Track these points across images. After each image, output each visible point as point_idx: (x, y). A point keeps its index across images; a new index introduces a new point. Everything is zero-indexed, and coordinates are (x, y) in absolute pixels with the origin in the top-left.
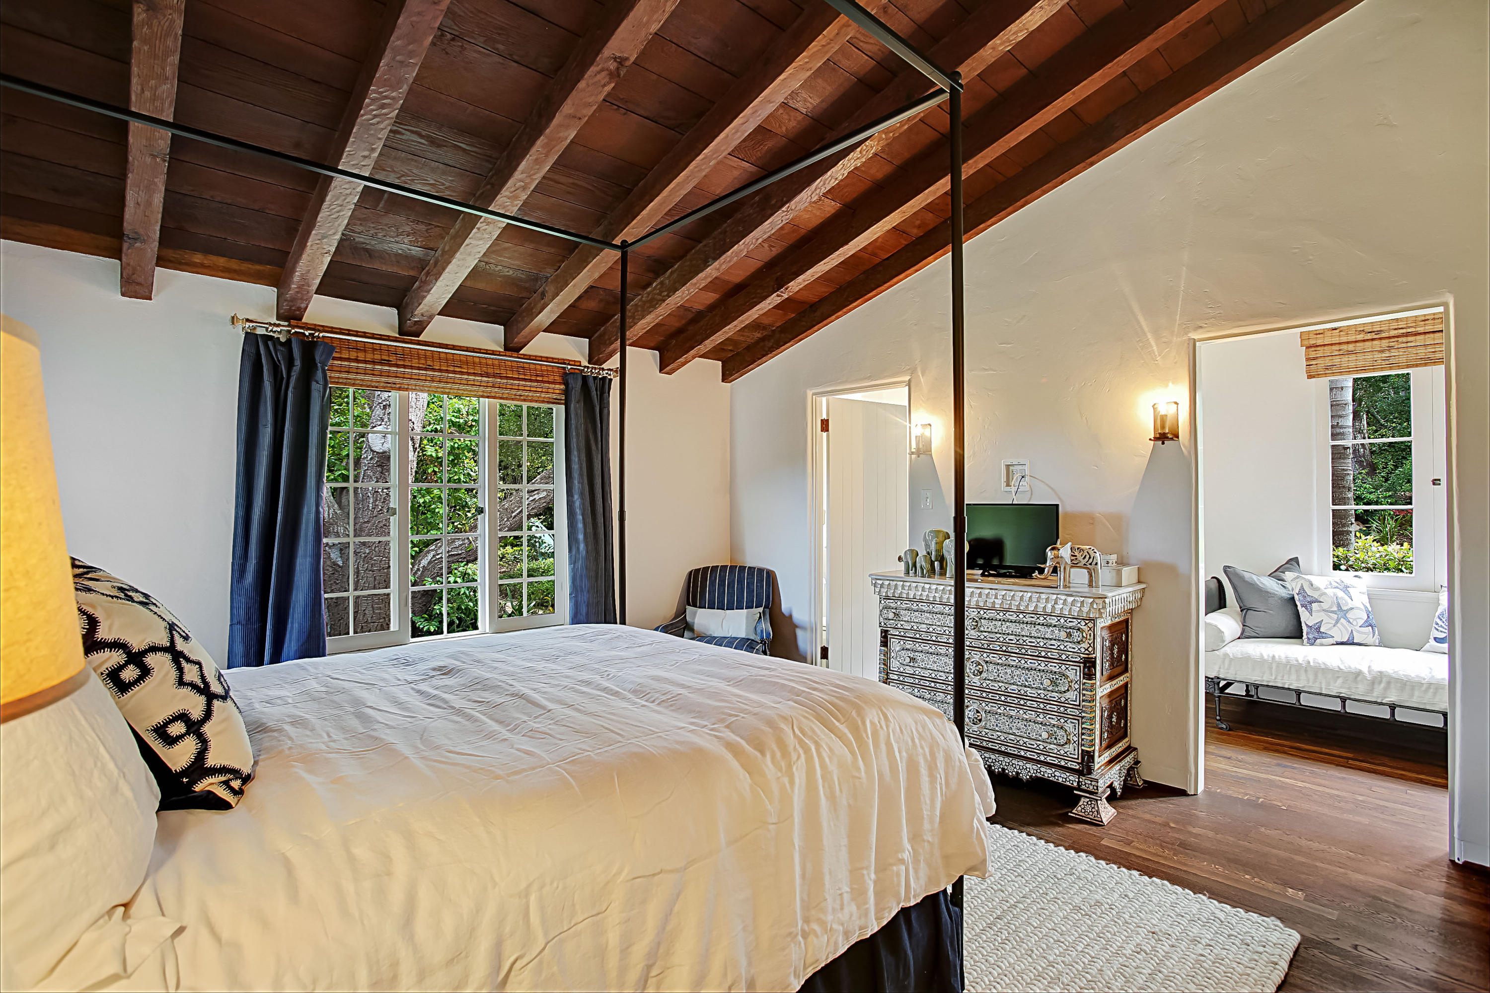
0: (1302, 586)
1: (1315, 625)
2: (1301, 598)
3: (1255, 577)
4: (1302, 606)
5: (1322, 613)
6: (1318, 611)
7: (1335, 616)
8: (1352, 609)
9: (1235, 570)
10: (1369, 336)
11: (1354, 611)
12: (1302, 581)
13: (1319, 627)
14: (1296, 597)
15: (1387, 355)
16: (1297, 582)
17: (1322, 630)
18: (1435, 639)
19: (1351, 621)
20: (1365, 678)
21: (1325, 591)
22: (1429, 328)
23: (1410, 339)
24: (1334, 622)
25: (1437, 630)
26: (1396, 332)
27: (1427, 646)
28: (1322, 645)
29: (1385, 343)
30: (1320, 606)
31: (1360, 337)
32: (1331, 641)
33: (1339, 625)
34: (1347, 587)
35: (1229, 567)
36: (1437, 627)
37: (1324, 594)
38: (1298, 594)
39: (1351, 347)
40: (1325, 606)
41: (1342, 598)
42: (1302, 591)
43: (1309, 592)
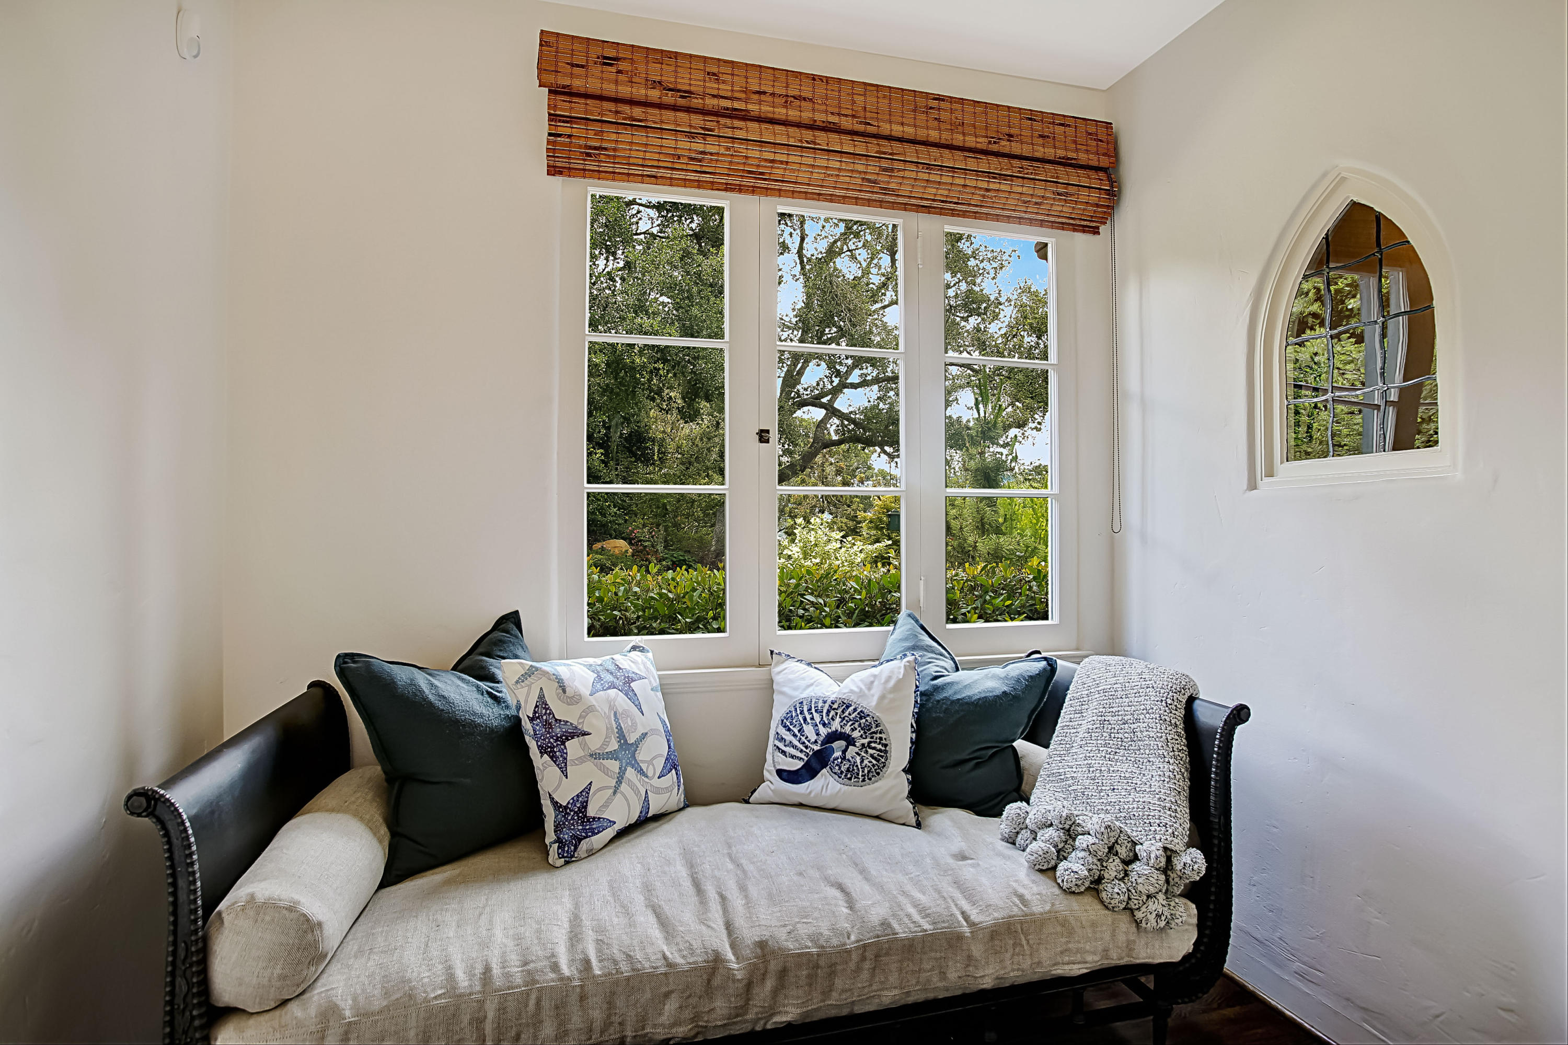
0: (541, 697)
1: (574, 804)
2: (541, 730)
3: (422, 680)
4: (543, 750)
5: (589, 765)
6: (581, 760)
7: (614, 766)
8: (644, 735)
9: (368, 665)
10: (669, 98)
11: (648, 739)
12: (543, 682)
13: (585, 806)
14: (527, 725)
15: (700, 148)
16: (530, 686)
17: (591, 812)
18: (780, 773)
19: (644, 766)
20: (729, 975)
21: (592, 701)
22: (766, 110)
23: (737, 123)
24: (613, 783)
25: (784, 752)
26: (715, 101)
27: (762, 792)
28: (591, 853)
29: (697, 120)
30: (584, 746)
31: (654, 95)
32: (609, 833)
33: (624, 787)
34: (629, 680)
35: (352, 656)
36: (781, 745)
37: (590, 709)
38: (532, 720)
39: (638, 112)
40: (594, 742)
41: (626, 713)
42: (542, 710)
43: (560, 710)
